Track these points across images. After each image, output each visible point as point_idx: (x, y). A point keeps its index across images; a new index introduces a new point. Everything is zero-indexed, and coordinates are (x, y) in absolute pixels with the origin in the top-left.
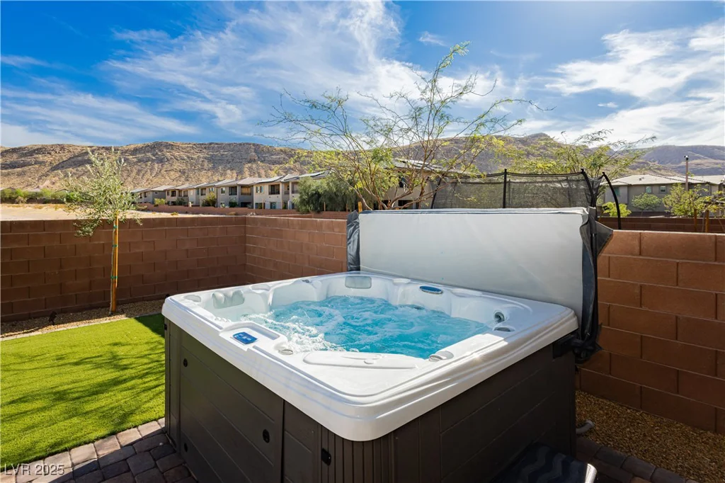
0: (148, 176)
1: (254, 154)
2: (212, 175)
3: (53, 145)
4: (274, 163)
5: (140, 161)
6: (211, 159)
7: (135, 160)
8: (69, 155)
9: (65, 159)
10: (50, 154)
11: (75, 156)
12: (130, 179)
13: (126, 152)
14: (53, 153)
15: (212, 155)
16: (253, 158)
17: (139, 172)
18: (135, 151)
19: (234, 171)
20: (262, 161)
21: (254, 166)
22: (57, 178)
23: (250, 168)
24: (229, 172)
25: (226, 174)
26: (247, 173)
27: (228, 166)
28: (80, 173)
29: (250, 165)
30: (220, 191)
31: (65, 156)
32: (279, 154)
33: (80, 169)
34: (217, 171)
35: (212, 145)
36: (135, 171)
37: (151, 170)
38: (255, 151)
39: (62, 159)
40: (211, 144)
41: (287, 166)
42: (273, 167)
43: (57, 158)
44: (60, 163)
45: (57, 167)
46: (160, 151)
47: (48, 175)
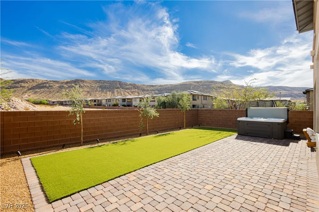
1: (118, 85)
2: (101, 94)
3: (29, 79)
4: (127, 89)
5: (69, 87)
6: (100, 87)
7: (67, 86)
8: (36, 84)
9: (34, 85)
10: (27, 83)
11: (39, 84)
13: (63, 83)
14: (29, 83)
16: (118, 87)
18: (67, 83)
19: (111, 92)
20: (122, 88)
21: (119, 90)
22: (31, 94)
23: (117, 91)
24: (108, 92)
25: (107, 93)
26: (116, 93)
27: (108, 90)
28: (42, 92)
29: (117, 89)
31: (35, 84)
32: (129, 85)
33: (42, 90)
34: (103, 92)
38: (119, 84)
40: (100, 81)
41: (132, 90)
42: (127, 91)
43: (31, 85)
44: (32, 87)
45: (31, 89)
46: (78, 83)
47: (26, 92)
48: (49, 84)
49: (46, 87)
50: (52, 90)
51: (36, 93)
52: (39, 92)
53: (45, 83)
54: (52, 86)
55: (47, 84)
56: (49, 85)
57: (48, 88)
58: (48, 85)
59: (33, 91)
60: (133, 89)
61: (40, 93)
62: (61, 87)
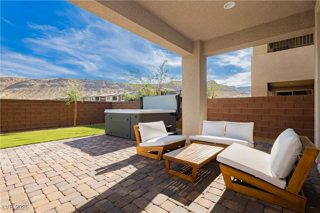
0: (56, 92)
2: (86, 93)
3: (6, 78)
4: (113, 88)
5: (52, 86)
6: (86, 86)
7: (50, 85)
8: (15, 82)
9: (13, 84)
10: (5, 81)
11: (18, 83)
12: (47, 94)
13: (45, 82)
14: (6, 81)
15: (86, 85)
16: (104, 86)
17: (51, 91)
18: (49, 82)
19: (96, 91)
20: (108, 88)
21: (105, 89)
22: (9, 93)
23: (103, 90)
24: (94, 91)
25: (92, 93)
26: (102, 92)
27: (94, 89)
28: (21, 91)
29: (103, 89)
30: (91, 99)
31: (13, 83)
32: (115, 85)
33: (21, 89)
34: (88, 91)
35: (86, 80)
36: (49, 90)
37: (57, 90)
38: (106, 83)
39: (11, 84)
41: (119, 90)
42: (113, 90)
43: (9, 83)
44: (10, 86)
45: (9, 88)
46: (62, 82)
47: (4, 91)
48: (29, 82)
49: (25, 86)
50: (33, 89)
51: (14, 92)
52: (18, 91)
53: (25, 82)
54: (32, 85)
55: (28, 82)
56: (30, 84)
57: (28, 87)
58: (28, 84)
59: (11, 90)
60: (119, 88)
61: (20, 92)
62: (42, 86)
